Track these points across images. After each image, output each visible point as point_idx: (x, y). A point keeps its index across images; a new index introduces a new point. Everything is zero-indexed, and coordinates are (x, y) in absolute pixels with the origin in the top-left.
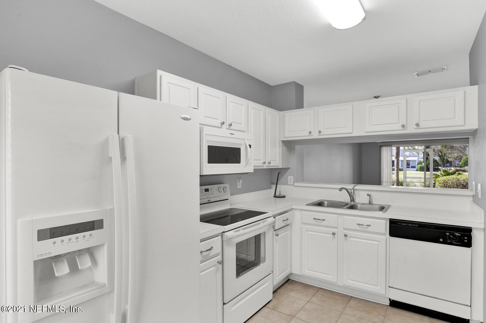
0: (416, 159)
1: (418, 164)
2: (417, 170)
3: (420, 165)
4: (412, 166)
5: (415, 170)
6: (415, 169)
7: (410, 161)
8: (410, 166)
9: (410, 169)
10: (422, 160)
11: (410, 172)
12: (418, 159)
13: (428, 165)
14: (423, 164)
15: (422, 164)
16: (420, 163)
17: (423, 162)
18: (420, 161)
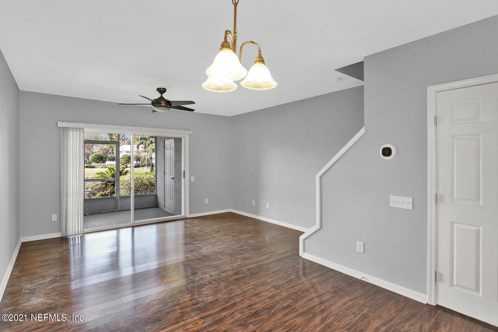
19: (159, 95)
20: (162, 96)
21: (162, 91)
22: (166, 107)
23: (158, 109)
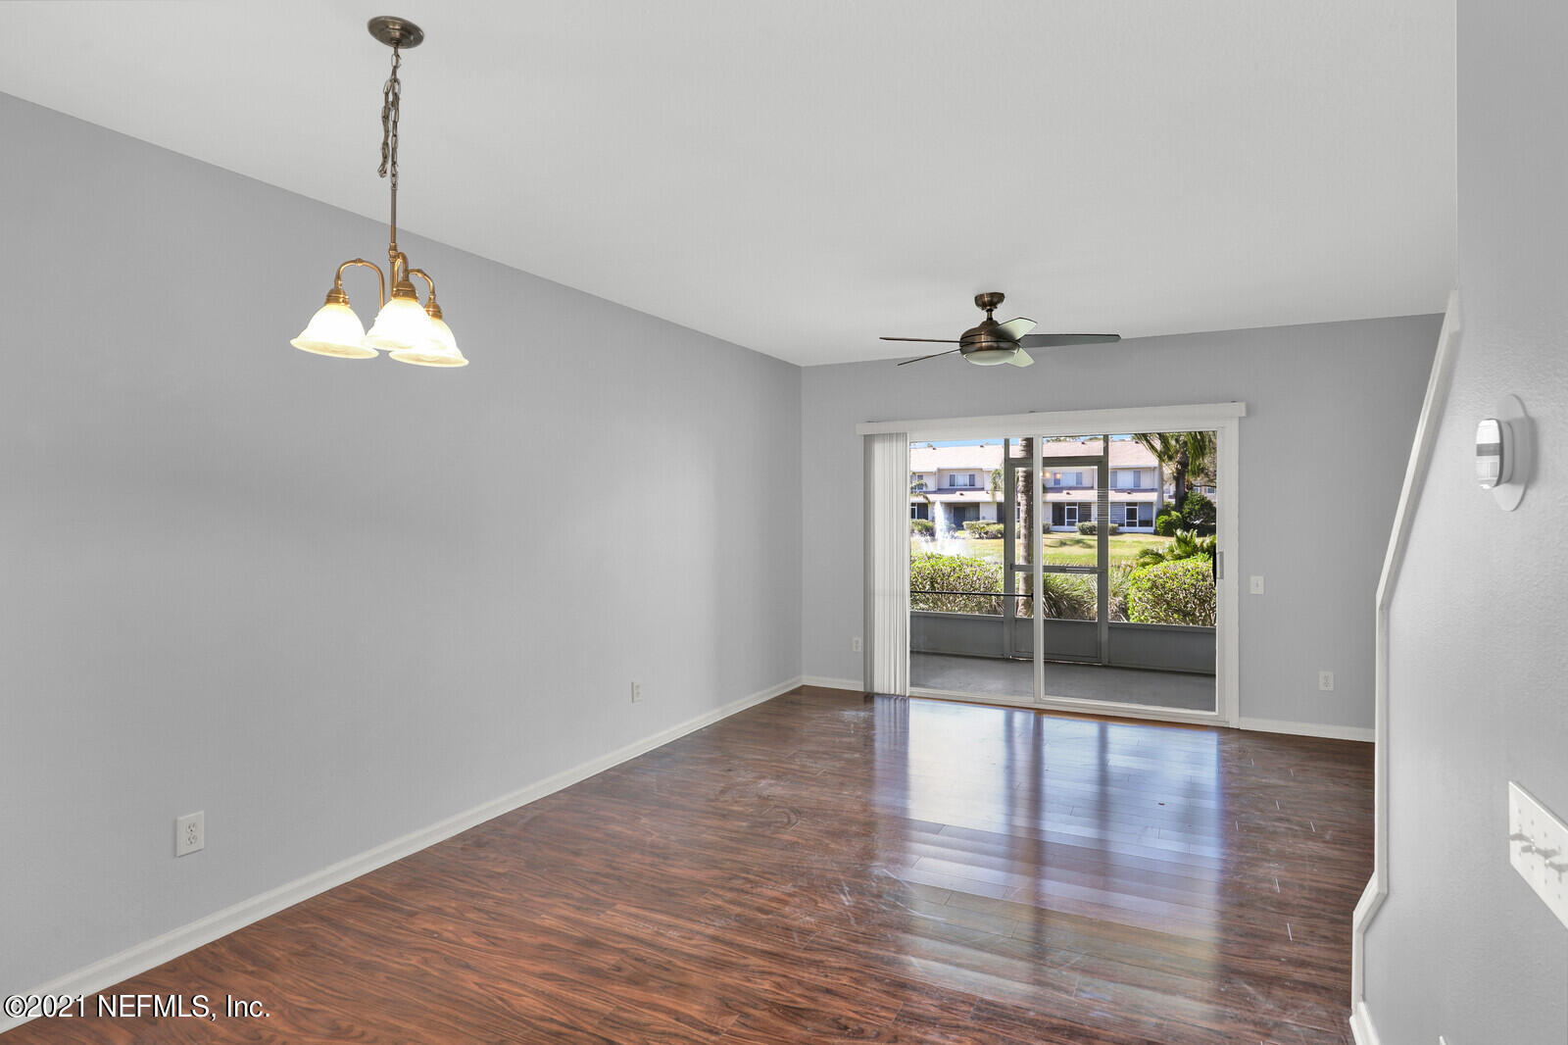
0: (1153, 497)
1: (1160, 513)
2: (1156, 533)
3: (1164, 518)
4: (1142, 518)
5: (1151, 533)
6: (1152, 529)
7: (1135, 504)
8: (1137, 521)
9: (1137, 529)
10: (1173, 501)
11: (1135, 540)
12: (1161, 497)
13: (1186, 518)
14: (1174, 513)
15: (1169, 515)
16: (1165, 510)
17: (1174, 509)
18: (1168, 506)
19: (983, 316)
20: (990, 319)
21: (989, 301)
22: (998, 348)
23: (979, 359)
